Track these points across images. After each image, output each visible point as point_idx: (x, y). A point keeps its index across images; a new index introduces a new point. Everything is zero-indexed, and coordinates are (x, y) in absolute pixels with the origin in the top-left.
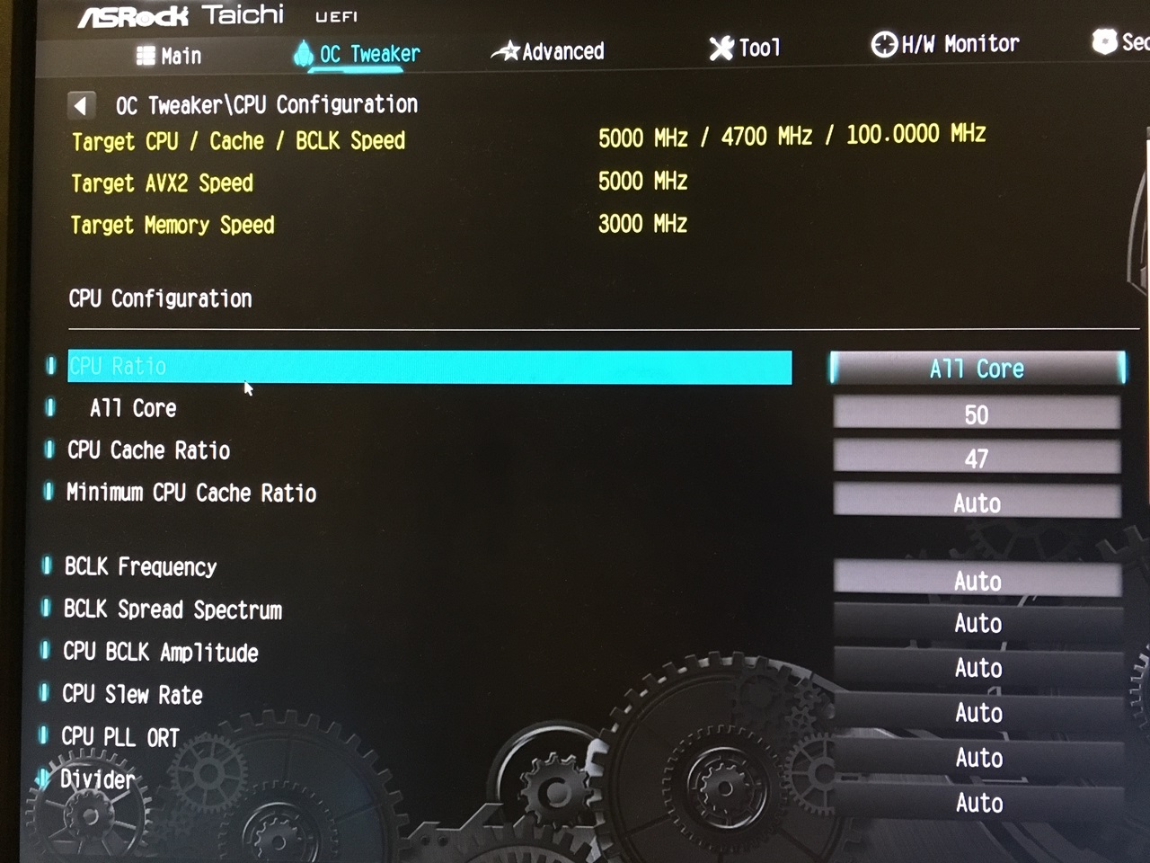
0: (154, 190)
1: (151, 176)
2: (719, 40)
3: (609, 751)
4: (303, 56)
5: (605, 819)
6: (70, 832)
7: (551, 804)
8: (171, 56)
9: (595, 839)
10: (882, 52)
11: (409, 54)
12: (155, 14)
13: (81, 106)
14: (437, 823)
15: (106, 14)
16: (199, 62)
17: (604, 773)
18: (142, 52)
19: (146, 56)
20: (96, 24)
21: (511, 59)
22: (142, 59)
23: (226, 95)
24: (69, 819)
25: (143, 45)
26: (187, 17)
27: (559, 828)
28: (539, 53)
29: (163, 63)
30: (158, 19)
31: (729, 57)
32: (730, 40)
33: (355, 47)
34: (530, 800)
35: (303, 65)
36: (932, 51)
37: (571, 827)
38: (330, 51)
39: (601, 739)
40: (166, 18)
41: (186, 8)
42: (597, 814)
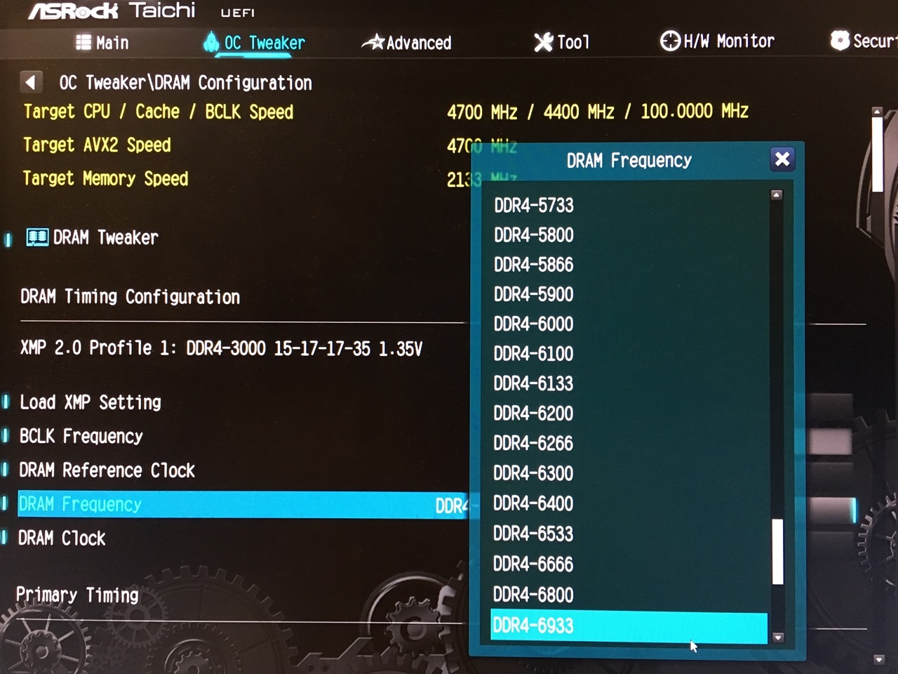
0: (91, 150)
1: (88, 139)
2: (541, 36)
3: (456, 595)
4: (211, 43)
5: (453, 648)
6: (26, 665)
7: (410, 637)
8: (104, 43)
9: (445, 664)
10: (669, 47)
11: (297, 43)
12: (91, 9)
13: (31, 83)
14: (320, 654)
15: (51, 8)
16: (127, 48)
17: (452, 612)
18: (81, 39)
19: (84, 42)
20: (43, 17)
21: (378, 48)
22: (81, 45)
23: (149, 75)
24: (24, 654)
25: (81, 33)
26: (117, 11)
27: (417, 656)
28: (399, 43)
29: (98, 48)
30: (93, 13)
31: (549, 49)
32: (550, 36)
33: (253, 37)
34: (394, 634)
35: (211, 51)
36: (707, 46)
37: (427, 655)
38: (232, 40)
39: (450, 586)
40: (100, 12)
41: (116, 4)
42: (446, 645)
